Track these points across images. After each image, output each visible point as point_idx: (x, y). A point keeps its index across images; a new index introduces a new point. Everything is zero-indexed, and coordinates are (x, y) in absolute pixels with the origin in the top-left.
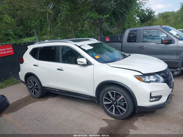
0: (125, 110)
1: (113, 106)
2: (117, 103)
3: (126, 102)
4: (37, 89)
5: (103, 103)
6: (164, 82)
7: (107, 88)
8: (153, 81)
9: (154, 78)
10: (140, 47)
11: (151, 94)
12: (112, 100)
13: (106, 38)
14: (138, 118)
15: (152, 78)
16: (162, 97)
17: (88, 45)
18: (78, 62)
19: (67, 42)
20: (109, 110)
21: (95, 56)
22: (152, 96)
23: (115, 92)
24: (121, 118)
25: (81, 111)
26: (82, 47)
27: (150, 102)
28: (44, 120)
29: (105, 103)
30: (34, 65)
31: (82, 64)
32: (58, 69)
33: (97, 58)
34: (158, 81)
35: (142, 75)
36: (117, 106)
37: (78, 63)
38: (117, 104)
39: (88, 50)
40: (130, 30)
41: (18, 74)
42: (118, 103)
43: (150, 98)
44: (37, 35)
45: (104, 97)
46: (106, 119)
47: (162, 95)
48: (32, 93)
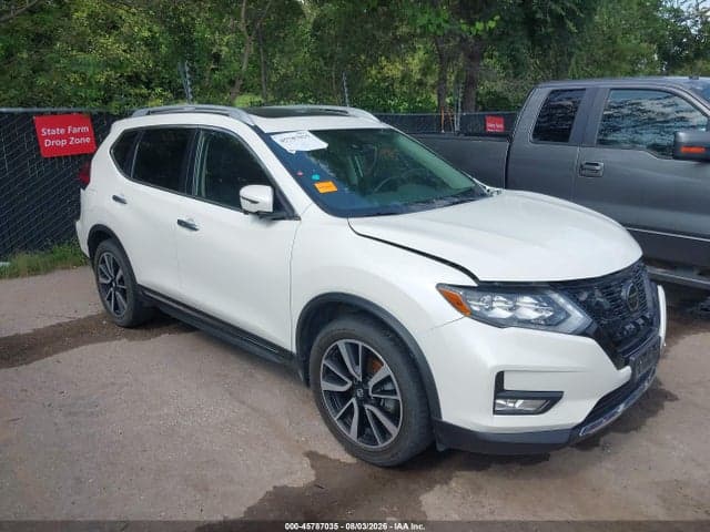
0: (393, 430)
1: (352, 404)
2: (366, 392)
3: (399, 397)
4: (124, 292)
5: (318, 385)
6: (584, 334)
7: (336, 326)
8: (526, 323)
9: (536, 310)
10: (582, 166)
11: (500, 377)
12: (351, 377)
13: (487, 118)
14: (458, 473)
15: (528, 307)
16: (560, 398)
17: (311, 131)
18: (242, 200)
19: (227, 115)
20: (340, 418)
21: (318, 181)
22: (506, 387)
23: (360, 344)
24: (376, 460)
25: (243, 403)
26: (276, 139)
27: (495, 412)
28: (92, 413)
29: (326, 386)
30: (116, 198)
31: (254, 208)
32: (180, 223)
33: (321, 191)
34: (556, 325)
35: (474, 284)
36: (367, 406)
37: (245, 205)
38: (365, 399)
39: (298, 152)
40: (552, 89)
41: (74, 227)
42: (370, 394)
43: (496, 397)
44: (191, 86)
45: (324, 362)
46: (321, 452)
47: (562, 392)
48: (108, 302)
